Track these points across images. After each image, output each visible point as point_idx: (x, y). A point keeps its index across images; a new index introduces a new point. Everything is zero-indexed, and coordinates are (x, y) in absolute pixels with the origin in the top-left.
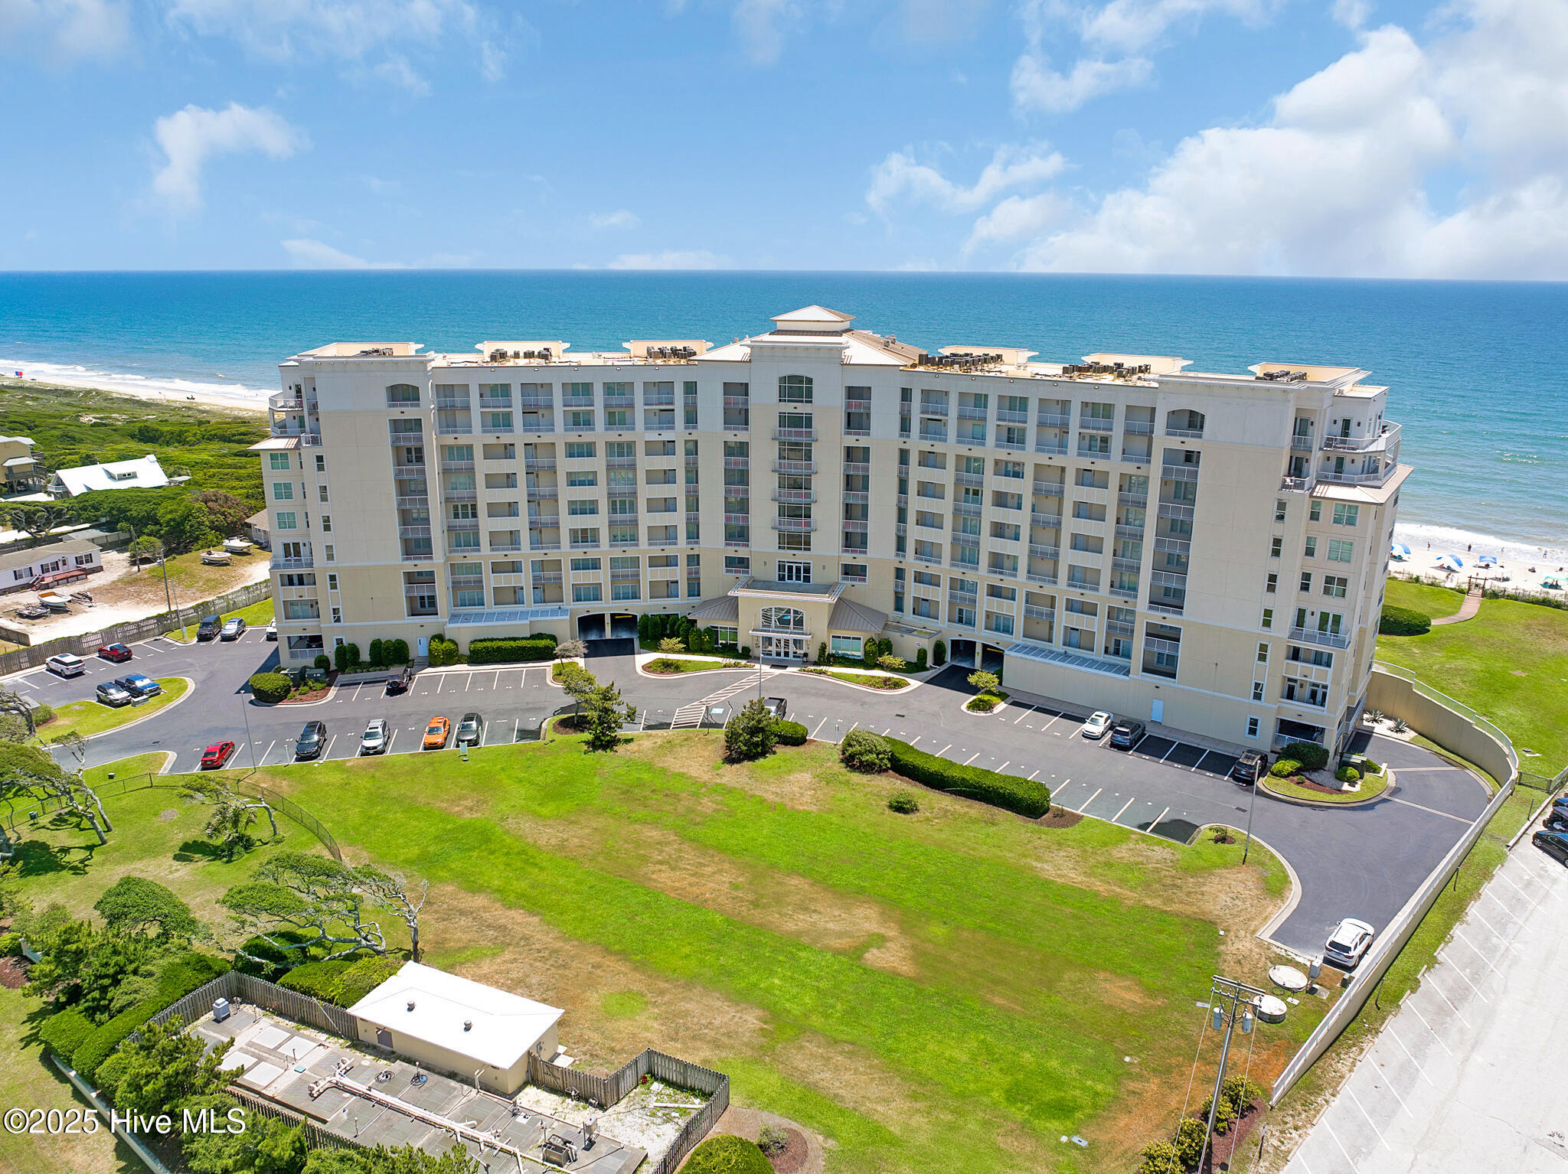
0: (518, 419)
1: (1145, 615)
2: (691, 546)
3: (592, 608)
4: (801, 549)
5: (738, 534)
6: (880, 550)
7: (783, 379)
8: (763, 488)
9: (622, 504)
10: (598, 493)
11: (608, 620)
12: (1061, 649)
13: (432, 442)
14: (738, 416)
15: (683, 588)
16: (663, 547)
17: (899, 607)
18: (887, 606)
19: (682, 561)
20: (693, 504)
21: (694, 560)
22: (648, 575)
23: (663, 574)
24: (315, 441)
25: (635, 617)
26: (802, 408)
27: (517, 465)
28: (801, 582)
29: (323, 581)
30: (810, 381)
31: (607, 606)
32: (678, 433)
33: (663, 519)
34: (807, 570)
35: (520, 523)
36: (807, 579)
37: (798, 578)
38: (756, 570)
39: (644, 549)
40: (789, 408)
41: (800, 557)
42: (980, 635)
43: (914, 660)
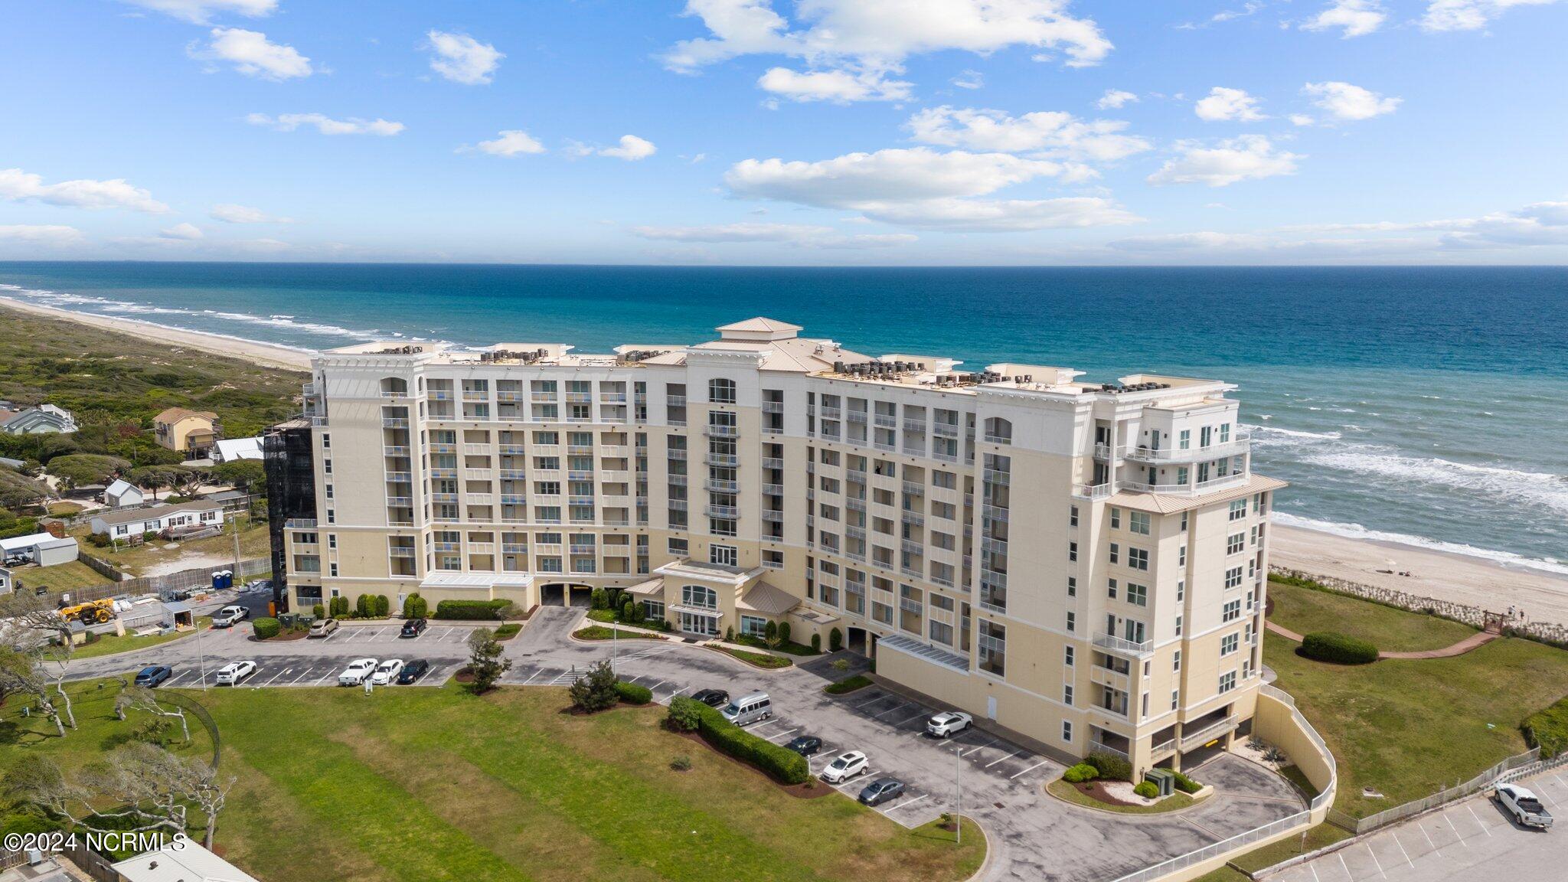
0: (493, 409)
1: (981, 613)
2: (641, 527)
3: (553, 577)
4: (728, 534)
5: (678, 517)
6: (794, 539)
7: (711, 382)
8: (697, 478)
9: (584, 487)
10: (561, 475)
11: (567, 590)
12: (928, 642)
13: (420, 423)
14: (676, 413)
15: (633, 564)
16: (615, 527)
17: (810, 594)
18: (801, 592)
19: (633, 540)
20: (642, 487)
21: (643, 540)
22: (601, 550)
23: (617, 551)
24: (325, 422)
25: (590, 588)
26: (728, 408)
27: (493, 449)
28: (729, 565)
29: (323, 539)
30: (733, 384)
31: (567, 576)
32: (630, 425)
33: (618, 501)
34: (734, 553)
35: (494, 499)
36: (734, 563)
37: (726, 562)
38: (693, 551)
39: (598, 526)
40: (717, 407)
41: (728, 541)
42: (868, 623)
43: (809, 644)
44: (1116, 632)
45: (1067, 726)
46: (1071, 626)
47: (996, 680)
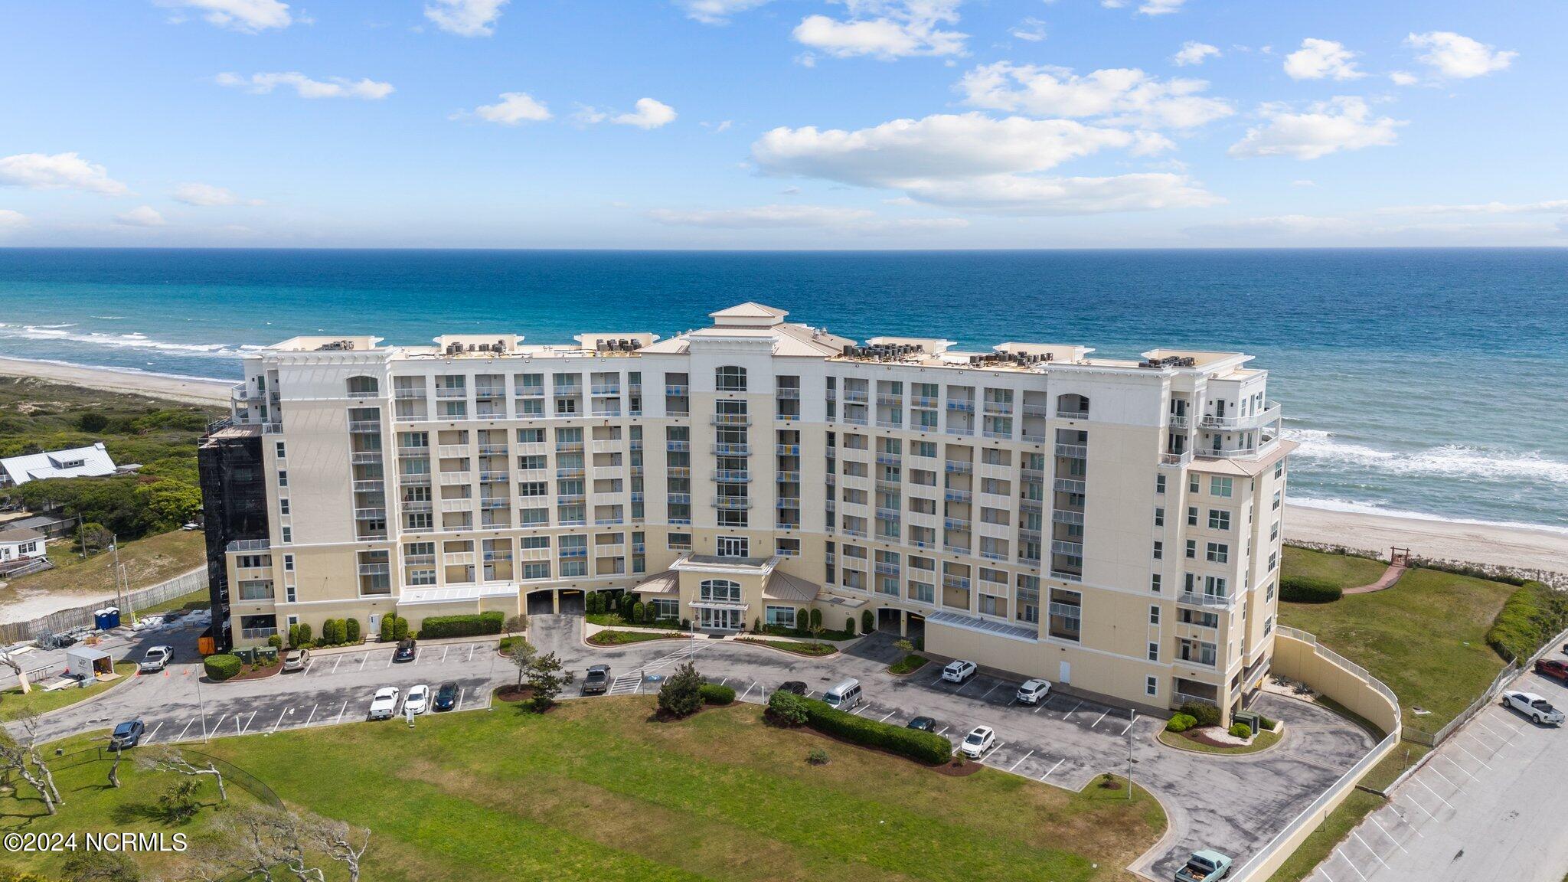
0: (472, 407)
1: (1048, 581)
2: (636, 524)
3: (540, 584)
4: (738, 525)
5: (680, 510)
6: (811, 525)
7: (719, 370)
8: (703, 469)
9: (572, 485)
10: (549, 475)
11: (556, 596)
12: (978, 616)
13: (391, 425)
14: (678, 401)
15: (628, 563)
16: (609, 525)
17: (830, 578)
18: (818, 577)
19: (628, 538)
20: (638, 482)
21: (638, 537)
22: (594, 551)
23: (610, 550)
24: (277, 429)
25: (582, 592)
26: (737, 396)
27: (471, 450)
28: (739, 556)
29: (278, 562)
30: (743, 371)
31: (556, 581)
32: (625, 418)
33: (610, 499)
34: (745, 544)
35: (474, 504)
36: (745, 554)
37: (736, 553)
38: (697, 544)
39: (591, 526)
40: (725, 395)
41: (738, 532)
42: (905, 603)
43: (843, 628)
44: (1194, 588)
45: (1152, 681)
46: (1156, 588)
47: (1069, 645)
